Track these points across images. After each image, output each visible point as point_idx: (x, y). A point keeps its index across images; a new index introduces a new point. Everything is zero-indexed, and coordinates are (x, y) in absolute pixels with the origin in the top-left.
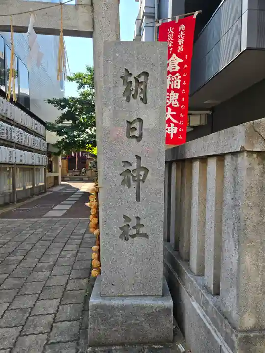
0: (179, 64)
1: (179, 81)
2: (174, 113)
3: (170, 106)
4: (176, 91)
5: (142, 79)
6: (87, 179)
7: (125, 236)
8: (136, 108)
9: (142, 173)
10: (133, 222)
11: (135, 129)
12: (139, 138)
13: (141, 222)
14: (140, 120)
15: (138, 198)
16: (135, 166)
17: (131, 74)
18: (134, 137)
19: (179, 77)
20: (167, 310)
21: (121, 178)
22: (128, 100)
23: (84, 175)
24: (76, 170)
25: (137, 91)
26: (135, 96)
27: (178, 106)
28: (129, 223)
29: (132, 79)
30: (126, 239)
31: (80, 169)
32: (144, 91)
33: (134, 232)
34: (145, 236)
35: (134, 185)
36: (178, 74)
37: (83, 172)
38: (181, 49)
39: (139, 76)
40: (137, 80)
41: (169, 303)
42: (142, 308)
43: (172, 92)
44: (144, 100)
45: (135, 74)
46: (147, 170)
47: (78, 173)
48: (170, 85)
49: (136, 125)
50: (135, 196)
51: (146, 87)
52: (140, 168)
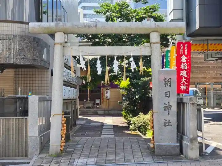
0: (186, 59)
1: (186, 66)
2: (185, 80)
3: (184, 77)
4: (185, 70)
5: (169, 80)
6: (102, 112)
7: (165, 125)
8: (168, 88)
9: (170, 107)
10: (167, 122)
11: (168, 94)
12: (169, 97)
13: (170, 121)
14: (169, 92)
15: (169, 114)
16: (168, 105)
17: (166, 79)
18: (168, 96)
19: (186, 65)
20: (177, 146)
21: (164, 108)
22: (166, 86)
23: (98, 108)
24: (88, 101)
25: (168, 83)
26: (168, 85)
27: (186, 76)
28: (166, 122)
29: (166, 80)
30: (166, 126)
31: (93, 99)
32: (170, 84)
33: (167, 124)
34: (171, 125)
35: (168, 111)
36: (186, 63)
37: (98, 104)
38: (186, 53)
39: (169, 79)
40: (168, 80)
41: (179, 144)
42: (171, 145)
43: (184, 70)
44: (170, 86)
45: (168, 79)
46: (171, 106)
47: (90, 105)
48: (183, 68)
49: (168, 93)
50: (168, 114)
51: (170, 82)
52: (169, 105)
